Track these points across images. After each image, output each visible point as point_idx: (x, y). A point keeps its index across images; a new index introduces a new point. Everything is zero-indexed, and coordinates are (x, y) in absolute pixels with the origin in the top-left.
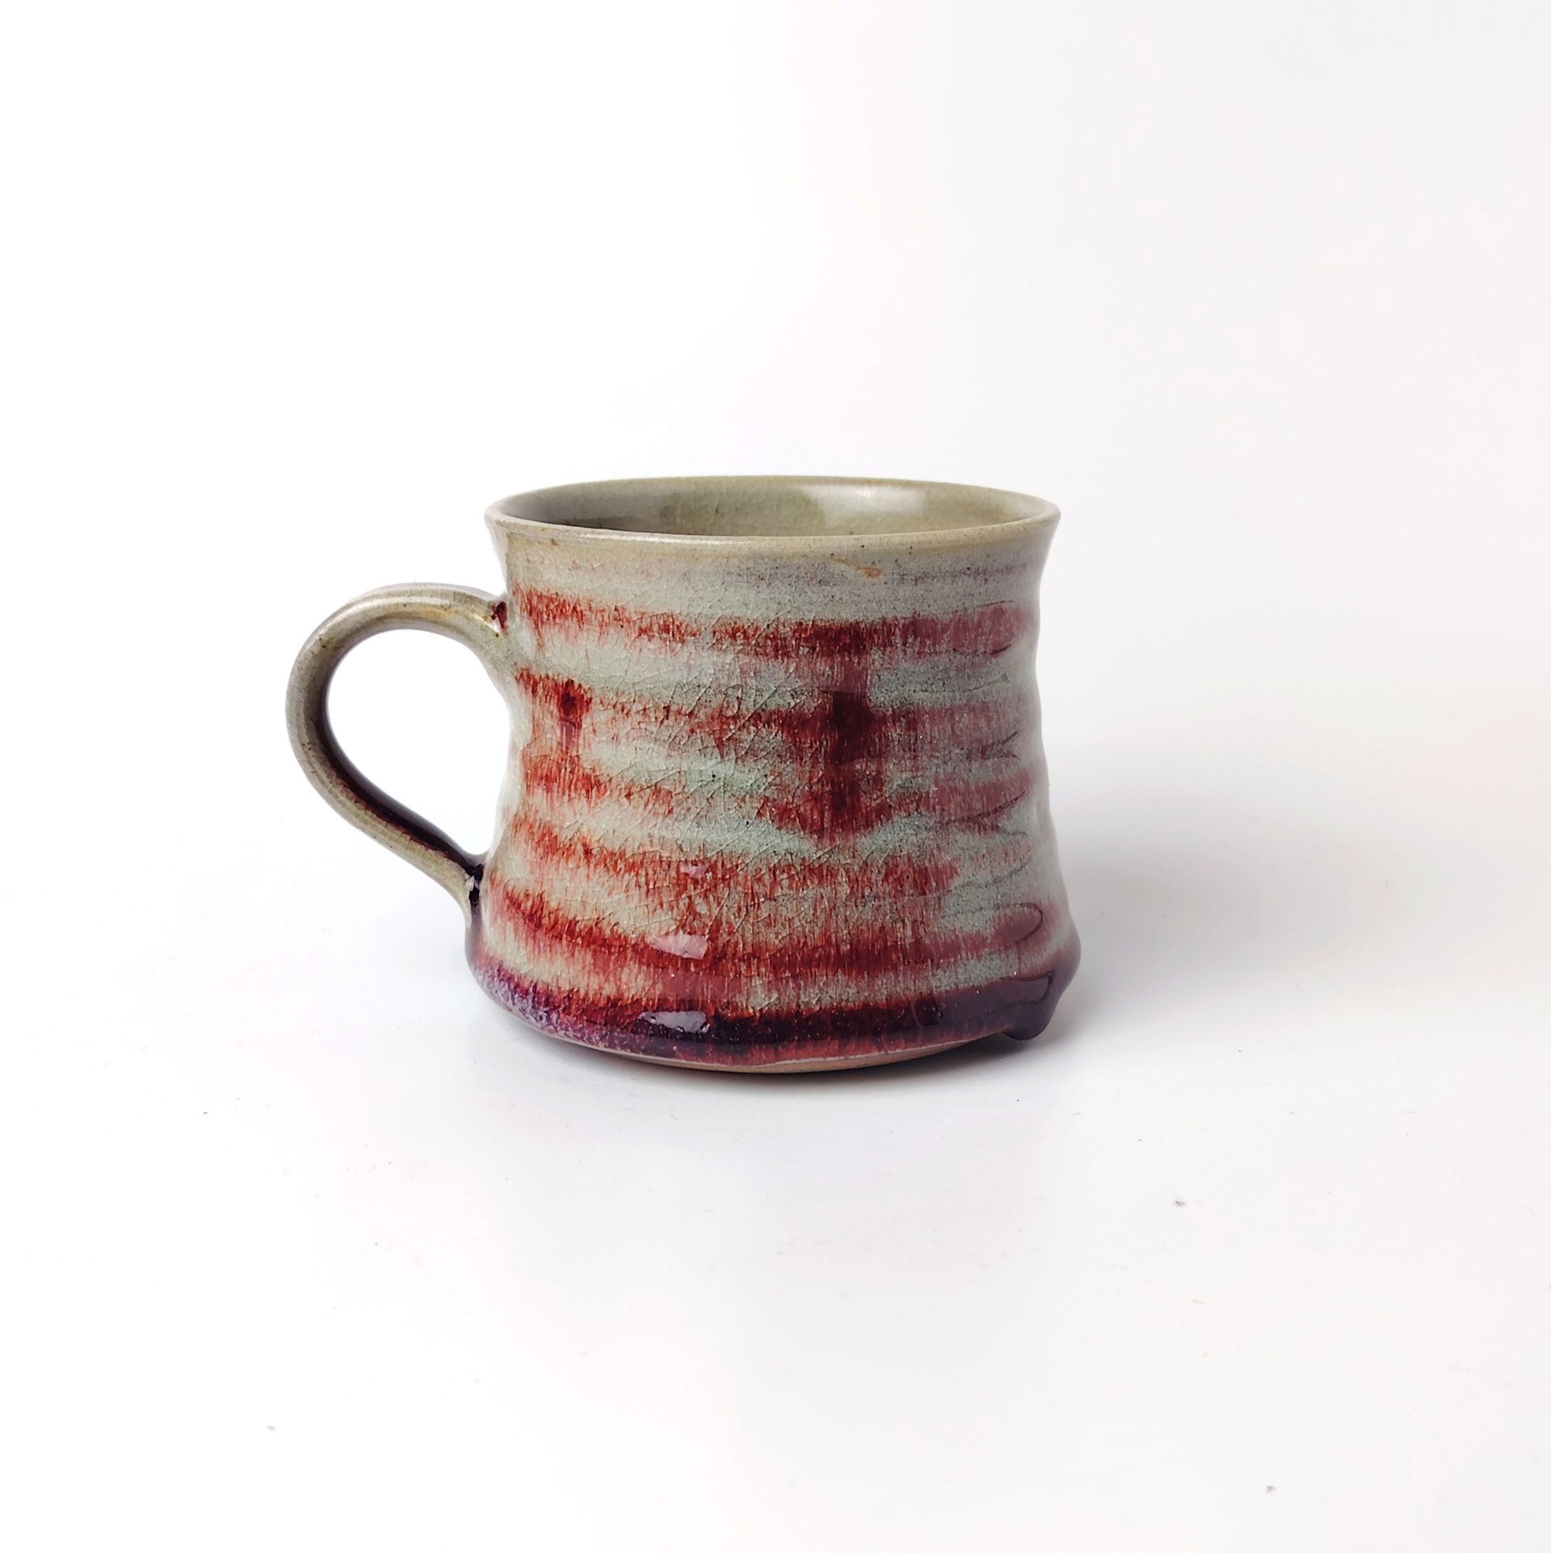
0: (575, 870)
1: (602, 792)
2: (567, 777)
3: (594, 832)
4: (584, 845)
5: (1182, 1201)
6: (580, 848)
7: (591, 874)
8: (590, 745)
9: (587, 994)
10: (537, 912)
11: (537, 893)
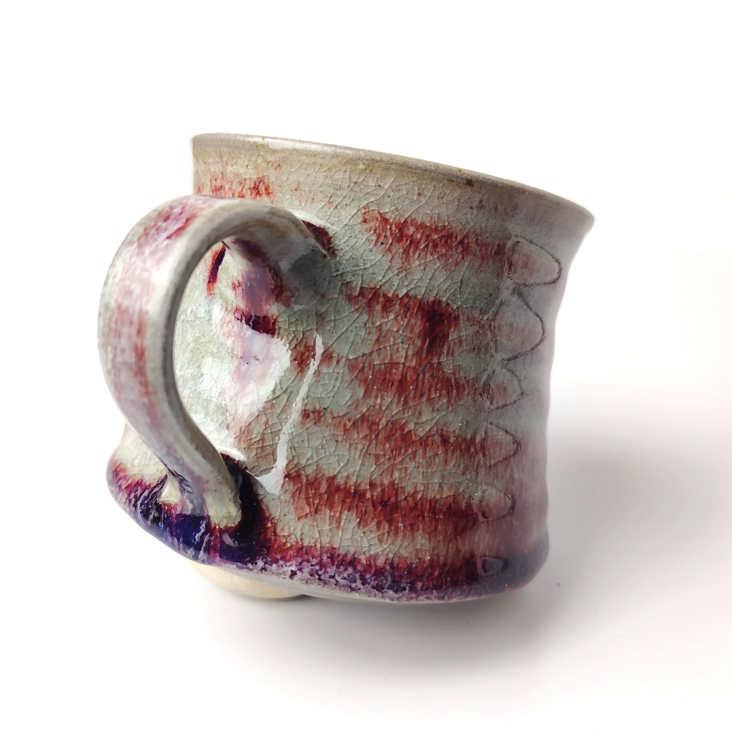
0: (433, 458)
1: (461, 391)
2: (426, 381)
3: (450, 425)
4: (442, 436)
6: (437, 438)
7: (449, 459)
8: (453, 354)
9: (446, 559)
10: (389, 499)
11: (386, 482)
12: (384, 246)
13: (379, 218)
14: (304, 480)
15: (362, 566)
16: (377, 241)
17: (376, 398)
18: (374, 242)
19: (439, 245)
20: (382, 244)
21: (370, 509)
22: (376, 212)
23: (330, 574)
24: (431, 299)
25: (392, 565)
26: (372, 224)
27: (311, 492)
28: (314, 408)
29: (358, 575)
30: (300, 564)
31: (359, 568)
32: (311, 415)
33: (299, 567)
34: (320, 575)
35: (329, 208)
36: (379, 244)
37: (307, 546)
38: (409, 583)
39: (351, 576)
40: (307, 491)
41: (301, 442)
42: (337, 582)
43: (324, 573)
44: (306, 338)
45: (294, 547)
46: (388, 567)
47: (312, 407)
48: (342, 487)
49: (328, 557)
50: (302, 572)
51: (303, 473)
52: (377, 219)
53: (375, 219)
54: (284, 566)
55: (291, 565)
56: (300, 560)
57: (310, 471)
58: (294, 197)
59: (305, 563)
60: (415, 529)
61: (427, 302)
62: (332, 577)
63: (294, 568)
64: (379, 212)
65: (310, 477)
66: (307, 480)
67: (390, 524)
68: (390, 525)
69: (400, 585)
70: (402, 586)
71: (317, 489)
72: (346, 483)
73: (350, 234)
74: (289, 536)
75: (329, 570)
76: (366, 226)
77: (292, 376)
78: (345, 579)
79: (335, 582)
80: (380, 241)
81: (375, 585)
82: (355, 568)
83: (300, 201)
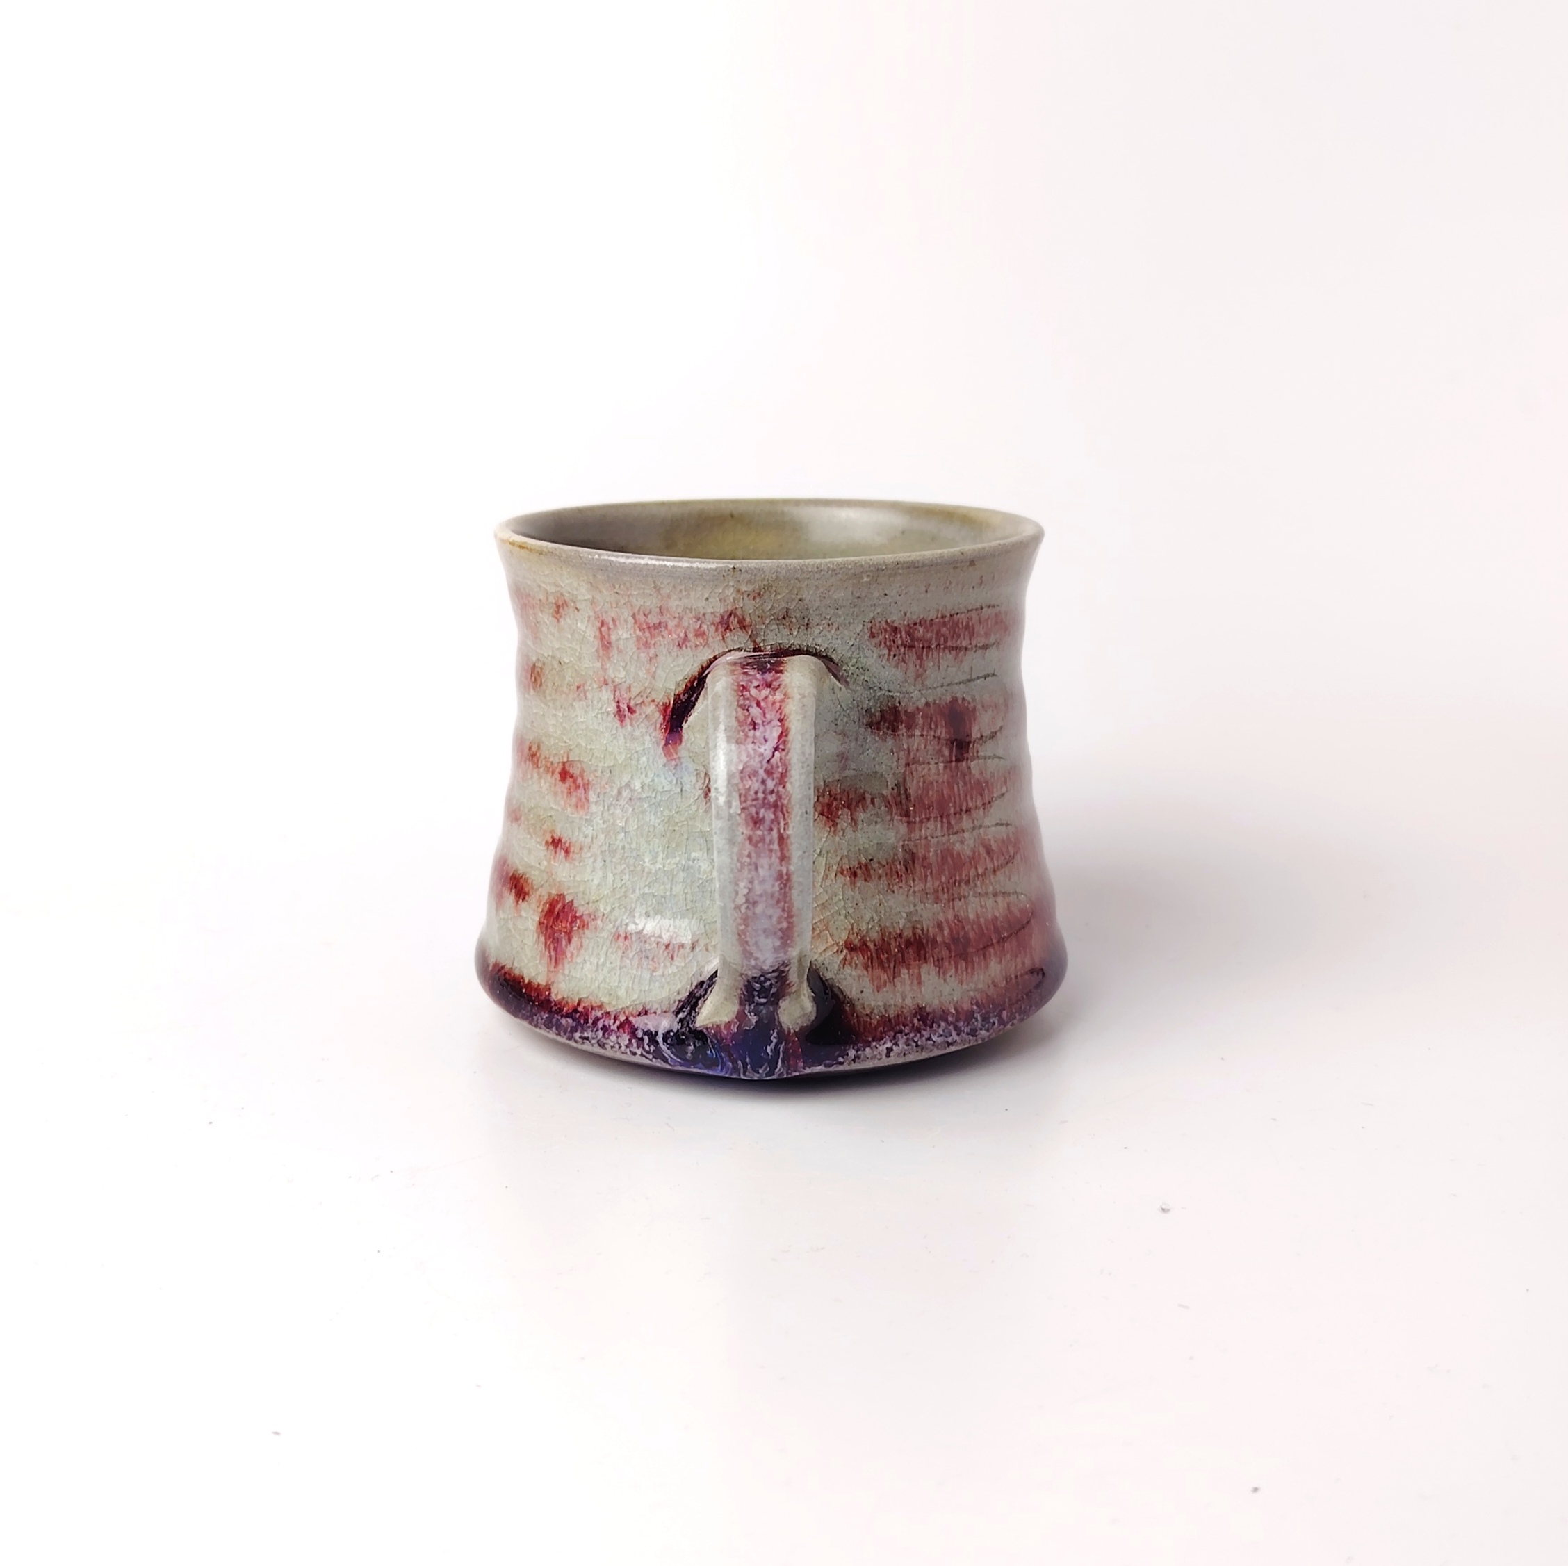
2: (961, 792)
5: (1168, 1208)
8: (978, 755)
9: (1017, 977)
10: (958, 934)
11: (950, 917)
12: (896, 658)
13: (888, 629)
14: (872, 947)
15: (952, 1016)
16: (889, 655)
17: (921, 830)
18: (886, 657)
19: (949, 639)
20: (895, 656)
21: (945, 953)
22: (883, 623)
23: (926, 1036)
24: (949, 698)
25: (977, 1004)
26: (881, 637)
27: (884, 957)
28: (860, 863)
29: (951, 1028)
30: (894, 1038)
31: (950, 1019)
32: (859, 872)
33: (893, 1041)
34: (916, 1042)
35: (829, 631)
36: (892, 657)
37: (894, 1017)
38: (996, 1016)
39: (946, 1031)
40: (878, 957)
41: (855, 906)
42: (934, 1042)
43: (920, 1037)
44: (828, 786)
45: (880, 1022)
46: (975, 1007)
47: (857, 862)
48: (912, 940)
49: (919, 1020)
50: (899, 1046)
51: (868, 939)
52: (886, 630)
53: (883, 631)
54: (878, 1046)
55: (885, 1043)
56: (892, 1034)
57: (875, 935)
58: (781, 627)
59: (899, 1035)
60: (988, 955)
61: (946, 704)
62: (929, 1039)
63: (889, 1045)
64: (886, 622)
65: (877, 941)
66: (875, 945)
67: (966, 960)
68: (966, 962)
69: (989, 1022)
70: (991, 1021)
71: (889, 951)
72: (914, 934)
73: (858, 654)
74: (872, 1013)
75: (924, 1033)
76: (876, 640)
77: (824, 834)
78: (941, 1036)
79: (932, 1042)
80: (892, 653)
81: (969, 1031)
82: (946, 1020)
83: (791, 629)
